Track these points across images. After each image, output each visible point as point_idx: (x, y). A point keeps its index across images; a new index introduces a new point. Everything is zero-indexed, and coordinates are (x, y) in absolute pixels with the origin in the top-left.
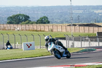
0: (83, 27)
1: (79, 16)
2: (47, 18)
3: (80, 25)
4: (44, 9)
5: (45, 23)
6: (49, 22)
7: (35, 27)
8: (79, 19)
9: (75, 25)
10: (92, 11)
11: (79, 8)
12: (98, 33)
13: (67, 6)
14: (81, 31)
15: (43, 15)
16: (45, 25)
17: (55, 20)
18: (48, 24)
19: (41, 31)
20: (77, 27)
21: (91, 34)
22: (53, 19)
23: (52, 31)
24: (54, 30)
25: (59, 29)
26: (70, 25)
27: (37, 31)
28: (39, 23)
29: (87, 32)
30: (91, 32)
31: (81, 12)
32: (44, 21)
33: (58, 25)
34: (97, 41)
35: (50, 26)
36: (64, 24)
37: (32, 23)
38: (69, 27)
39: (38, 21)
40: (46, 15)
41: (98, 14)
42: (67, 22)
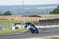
0: (30, 17)
1: (28, 11)
2: (10, 12)
3: (29, 16)
4: (8, 7)
5: (8, 15)
6: (11, 15)
7: (3, 17)
8: (28, 13)
9: (26, 16)
10: (36, 8)
11: (28, 6)
12: (39, 20)
13: (21, 5)
14: (29, 19)
15: (7, 11)
16: (8, 16)
17: (14, 13)
18: (10, 16)
19: (6, 19)
20: (27, 17)
21: (35, 21)
22: (13, 13)
23: (13, 19)
24: (14, 19)
25: (17, 19)
26: (23, 16)
27: (4, 20)
28: (5, 15)
29: (33, 20)
30: (35, 20)
31: (29, 8)
32: (8, 14)
33: (16, 16)
34: (39, 25)
35: (11, 17)
36: (20, 16)
37: (1, 15)
38: (22, 17)
39: (4, 14)
40: (9, 10)
41: (39, 9)
42: (21, 14)
